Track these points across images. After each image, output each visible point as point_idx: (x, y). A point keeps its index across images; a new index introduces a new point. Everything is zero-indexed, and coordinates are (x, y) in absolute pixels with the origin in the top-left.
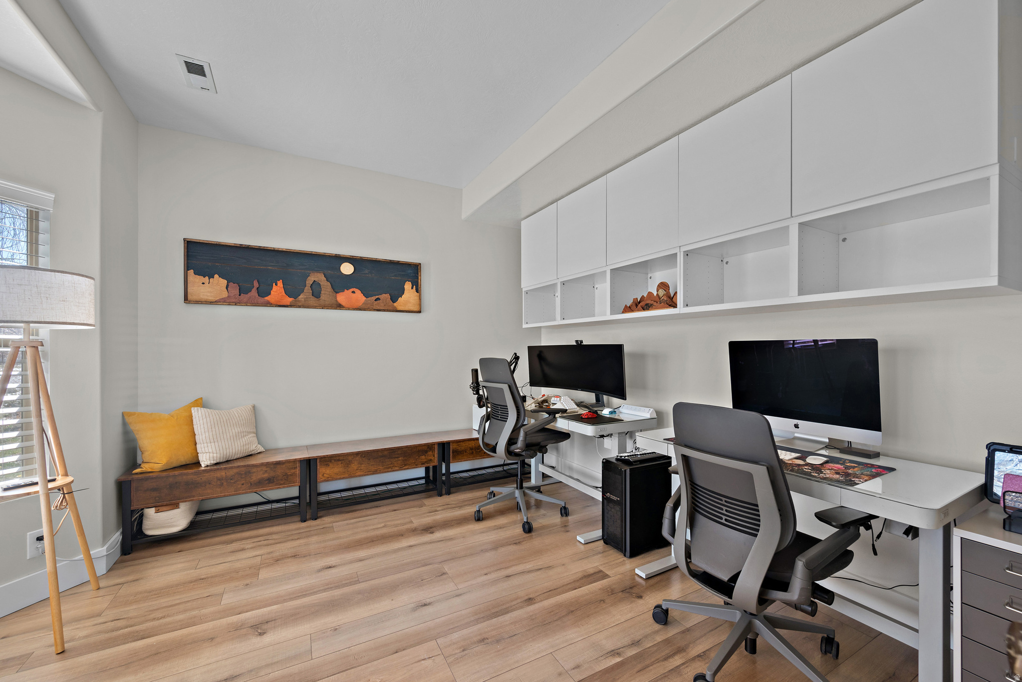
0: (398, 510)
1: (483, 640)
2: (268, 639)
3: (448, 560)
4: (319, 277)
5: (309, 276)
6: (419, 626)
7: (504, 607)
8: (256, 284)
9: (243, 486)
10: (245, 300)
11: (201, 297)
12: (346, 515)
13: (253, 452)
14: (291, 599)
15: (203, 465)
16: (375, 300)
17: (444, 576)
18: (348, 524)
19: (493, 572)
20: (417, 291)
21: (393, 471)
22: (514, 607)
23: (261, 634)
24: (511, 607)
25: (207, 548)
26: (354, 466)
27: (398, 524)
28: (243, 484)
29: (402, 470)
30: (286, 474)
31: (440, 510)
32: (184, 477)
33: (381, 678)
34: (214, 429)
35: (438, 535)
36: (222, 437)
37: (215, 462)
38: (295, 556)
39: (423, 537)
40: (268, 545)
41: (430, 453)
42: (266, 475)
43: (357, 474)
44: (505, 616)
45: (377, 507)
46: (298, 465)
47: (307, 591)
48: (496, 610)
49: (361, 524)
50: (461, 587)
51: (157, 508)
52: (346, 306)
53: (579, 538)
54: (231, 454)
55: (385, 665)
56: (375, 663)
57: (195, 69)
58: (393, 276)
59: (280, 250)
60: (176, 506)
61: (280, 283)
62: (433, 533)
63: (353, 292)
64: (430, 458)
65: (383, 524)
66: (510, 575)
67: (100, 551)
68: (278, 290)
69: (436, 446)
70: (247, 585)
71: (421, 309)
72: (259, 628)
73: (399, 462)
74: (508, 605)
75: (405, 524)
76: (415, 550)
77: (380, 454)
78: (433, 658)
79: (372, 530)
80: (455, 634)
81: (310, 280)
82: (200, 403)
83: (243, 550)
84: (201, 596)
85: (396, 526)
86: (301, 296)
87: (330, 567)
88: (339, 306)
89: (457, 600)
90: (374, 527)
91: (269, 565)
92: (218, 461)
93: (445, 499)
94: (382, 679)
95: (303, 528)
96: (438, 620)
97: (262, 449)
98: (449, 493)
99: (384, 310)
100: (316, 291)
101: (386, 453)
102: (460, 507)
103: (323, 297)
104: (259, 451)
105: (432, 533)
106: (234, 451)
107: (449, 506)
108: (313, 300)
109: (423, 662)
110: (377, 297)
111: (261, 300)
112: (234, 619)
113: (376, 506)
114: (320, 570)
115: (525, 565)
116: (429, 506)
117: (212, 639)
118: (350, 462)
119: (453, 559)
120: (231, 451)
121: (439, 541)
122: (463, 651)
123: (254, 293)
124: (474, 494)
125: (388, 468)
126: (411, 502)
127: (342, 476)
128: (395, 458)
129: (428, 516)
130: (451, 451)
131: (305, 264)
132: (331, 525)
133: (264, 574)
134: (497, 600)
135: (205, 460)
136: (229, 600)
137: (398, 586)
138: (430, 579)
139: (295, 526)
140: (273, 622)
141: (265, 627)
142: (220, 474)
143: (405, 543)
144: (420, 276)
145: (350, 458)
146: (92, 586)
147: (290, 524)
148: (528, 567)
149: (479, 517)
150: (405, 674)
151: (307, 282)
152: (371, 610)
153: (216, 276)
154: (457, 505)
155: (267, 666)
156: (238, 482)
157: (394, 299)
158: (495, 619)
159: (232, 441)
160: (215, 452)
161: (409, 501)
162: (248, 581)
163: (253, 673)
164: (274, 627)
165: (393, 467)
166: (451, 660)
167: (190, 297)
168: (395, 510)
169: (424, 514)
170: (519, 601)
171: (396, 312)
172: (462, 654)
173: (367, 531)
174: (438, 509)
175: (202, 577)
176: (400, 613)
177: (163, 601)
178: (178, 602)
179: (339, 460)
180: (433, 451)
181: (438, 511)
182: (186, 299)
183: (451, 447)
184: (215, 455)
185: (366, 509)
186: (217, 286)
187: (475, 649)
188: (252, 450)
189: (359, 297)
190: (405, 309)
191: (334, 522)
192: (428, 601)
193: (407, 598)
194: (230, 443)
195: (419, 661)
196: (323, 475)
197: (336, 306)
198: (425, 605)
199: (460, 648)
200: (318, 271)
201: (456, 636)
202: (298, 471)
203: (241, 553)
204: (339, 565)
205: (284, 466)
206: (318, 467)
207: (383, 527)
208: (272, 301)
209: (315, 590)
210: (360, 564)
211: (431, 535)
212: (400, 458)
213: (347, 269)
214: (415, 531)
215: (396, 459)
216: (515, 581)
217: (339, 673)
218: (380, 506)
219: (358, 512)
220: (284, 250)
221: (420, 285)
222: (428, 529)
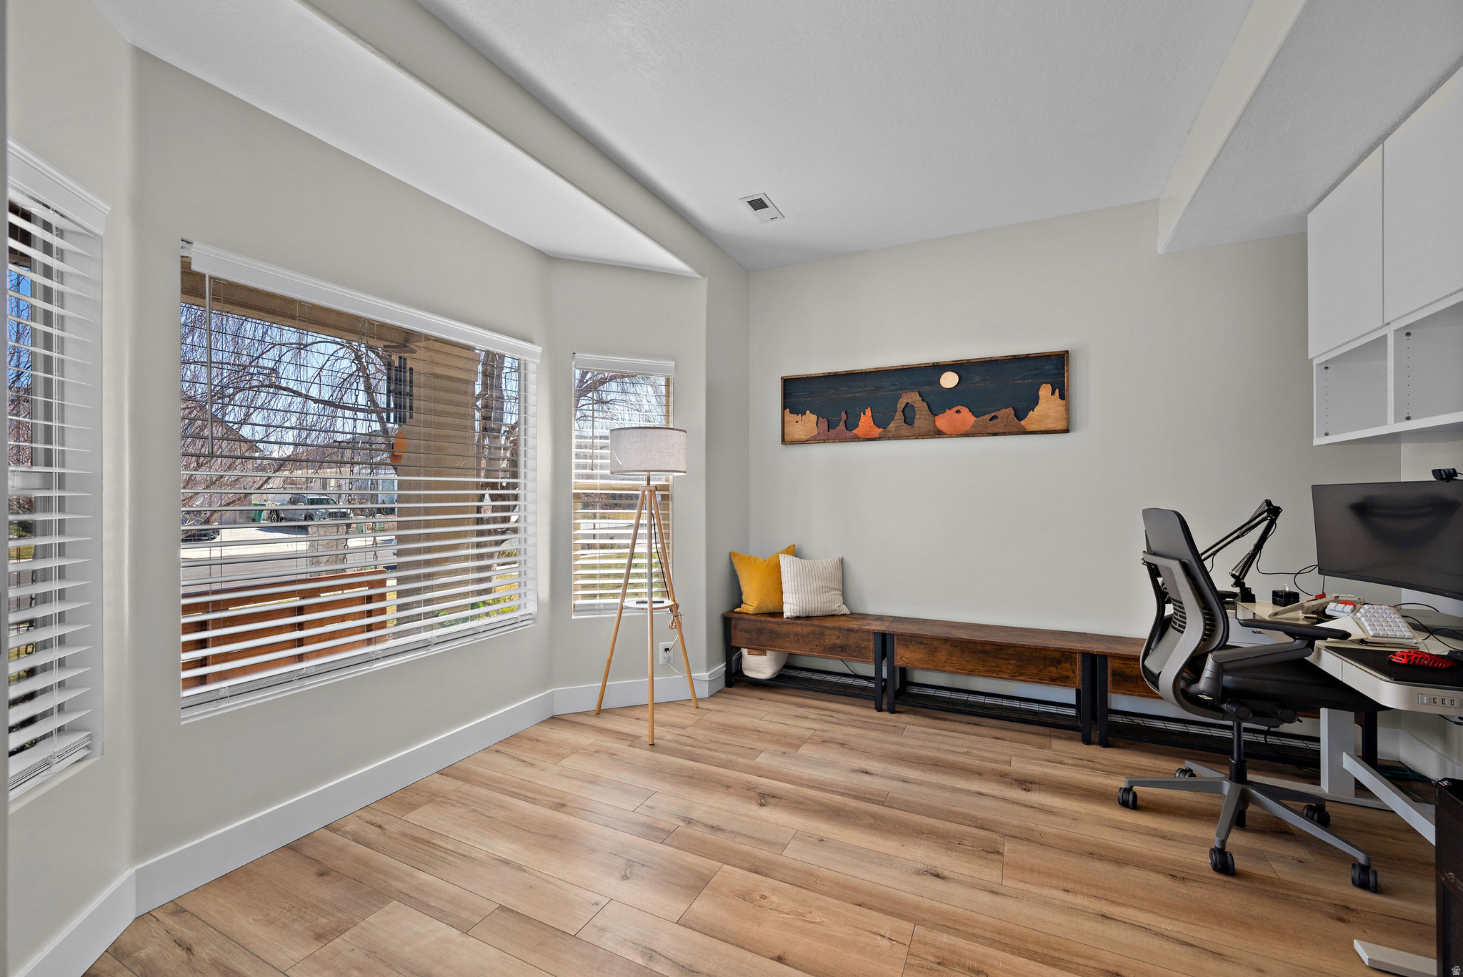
0: (1002, 739)
1: (979, 972)
2: (765, 813)
3: (1020, 838)
4: (912, 397)
5: (900, 397)
6: (908, 895)
7: (1056, 954)
8: (844, 416)
9: (817, 648)
10: (833, 436)
11: (796, 436)
12: (930, 720)
13: (835, 613)
14: (808, 786)
15: (785, 617)
16: (990, 420)
17: (995, 857)
18: (923, 732)
19: (1082, 894)
20: (1062, 397)
21: (1000, 678)
22: (1074, 967)
23: (762, 805)
24: (1069, 962)
25: (780, 705)
26: (942, 656)
27: (987, 758)
28: (817, 646)
29: (1015, 680)
30: (860, 645)
31: (1068, 764)
32: (769, 625)
33: (823, 919)
34: (796, 579)
35: (1035, 797)
36: (803, 589)
37: (795, 615)
38: (842, 744)
39: (1009, 790)
40: (828, 722)
41: (1067, 665)
42: (838, 641)
43: (945, 668)
44: (1045, 966)
45: (976, 725)
46: (872, 637)
47: (827, 785)
48: (1039, 949)
49: (939, 738)
50: (1007, 884)
51: (750, 650)
52: (948, 432)
53: (1357, 945)
54: (810, 609)
55: (838, 910)
56: (831, 900)
57: (758, 204)
58: (1020, 380)
59: (868, 370)
60: (764, 654)
61: (868, 412)
62: (1029, 791)
63: (958, 412)
64: (1068, 674)
65: (966, 750)
66: (1111, 916)
67: (703, 675)
68: (866, 420)
69: (1078, 657)
70: (784, 753)
71: (1068, 425)
72: (764, 798)
73: (1010, 667)
74: (1066, 957)
75: (997, 762)
76: (983, 801)
77: (979, 647)
78: (894, 942)
79: (946, 750)
80: (945, 936)
81: (901, 405)
82: (795, 552)
83: (806, 718)
84: (747, 746)
85: (982, 759)
86: (892, 425)
87: (867, 773)
88: (939, 434)
89: (988, 898)
90: (952, 749)
91: (815, 743)
92: (798, 615)
93: (1095, 752)
94: (823, 922)
95: (873, 718)
96: (938, 904)
97: (847, 610)
98: (1105, 744)
99: (1004, 434)
100: (909, 419)
101: (988, 648)
102: (1110, 773)
103: (917, 423)
104: (842, 613)
105: (1027, 790)
106: (814, 606)
107: (1090, 764)
108: (905, 429)
109: (878, 937)
110: (993, 414)
111: (849, 434)
112: (754, 779)
113: (977, 723)
114: (854, 771)
115: (1160, 919)
116: (1055, 750)
117: (729, 787)
118: (936, 649)
119: (1029, 840)
120: (811, 606)
121: (1027, 806)
122: (939, 963)
123: (842, 426)
124: (1157, 762)
125: (994, 671)
126: (1031, 735)
127: (925, 666)
128: (1003, 659)
129: (1040, 765)
130: (1109, 672)
131: (897, 383)
132: (903, 726)
133: (805, 750)
134: (1052, 937)
135: (788, 611)
136: (763, 760)
137: (923, 833)
138: (970, 848)
139: (867, 713)
140: (777, 800)
141: (769, 800)
142: (798, 629)
143: (976, 786)
144: (1068, 371)
145: (936, 643)
146: (692, 704)
147: (865, 709)
148: (1164, 926)
149: (1129, 801)
150: (850, 934)
151: (898, 406)
152: (872, 842)
153: (808, 412)
154: (1108, 768)
155: (746, 836)
156: (813, 643)
157: (1020, 415)
158: (1023, 960)
159: (813, 595)
160: (795, 604)
161: (1028, 733)
162: (787, 750)
163: (732, 835)
164: (776, 805)
165: (1000, 671)
166: (913, 961)
167: (786, 438)
168: (998, 738)
169: (1038, 759)
170: (1092, 963)
171: (1023, 434)
172: (933, 965)
173: (939, 750)
174: (1066, 761)
175: (760, 729)
176: (899, 865)
177: (723, 736)
178: (730, 742)
179: (921, 643)
180: (1073, 662)
181: (1064, 764)
182: (783, 440)
183: (1109, 664)
184: (795, 607)
185: (960, 722)
186: (807, 424)
187: (956, 973)
188: (833, 609)
189: (966, 417)
190: (1040, 429)
191: (910, 724)
192: (946, 873)
193: (921, 854)
194: (810, 596)
195: (876, 934)
196: (901, 658)
197: (934, 434)
198: (938, 876)
199: (938, 957)
200: (912, 390)
201: (945, 939)
202: (872, 645)
203: (801, 720)
204: (877, 775)
205: (857, 635)
206: (895, 646)
207: (965, 753)
208: (860, 435)
209: (834, 789)
210: (900, 784)
211: (1024, 792)
212: (1012, 662)
213: (949, 380)
214: (1004, 778)
215: (1006, 662)
216: (1113, 932)
217: (791, 884)
218: (980, 725)
219: (946, 722)
220: (872, 370)
221: (1068, 386)
222: (1026, 783)
